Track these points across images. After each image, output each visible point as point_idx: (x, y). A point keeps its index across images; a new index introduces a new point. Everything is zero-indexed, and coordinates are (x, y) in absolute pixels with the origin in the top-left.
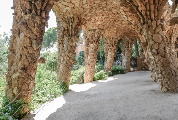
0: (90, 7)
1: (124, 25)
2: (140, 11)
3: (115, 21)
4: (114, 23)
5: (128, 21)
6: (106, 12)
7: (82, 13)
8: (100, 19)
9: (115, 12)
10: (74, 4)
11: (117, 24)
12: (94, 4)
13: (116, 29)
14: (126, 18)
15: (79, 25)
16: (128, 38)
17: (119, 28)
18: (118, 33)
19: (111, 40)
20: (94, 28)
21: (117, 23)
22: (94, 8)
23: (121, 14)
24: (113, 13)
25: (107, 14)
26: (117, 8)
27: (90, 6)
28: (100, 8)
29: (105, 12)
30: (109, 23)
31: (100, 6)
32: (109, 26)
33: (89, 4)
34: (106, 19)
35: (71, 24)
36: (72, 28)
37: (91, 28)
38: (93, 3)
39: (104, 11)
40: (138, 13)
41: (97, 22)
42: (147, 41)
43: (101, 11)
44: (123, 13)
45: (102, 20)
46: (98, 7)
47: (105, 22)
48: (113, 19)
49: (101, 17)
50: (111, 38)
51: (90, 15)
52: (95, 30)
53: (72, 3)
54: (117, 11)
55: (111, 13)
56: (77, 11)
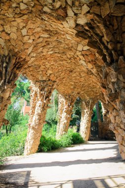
0: (34, 43)
1: (83, 79)
2: (106, 43)
3: (72, 71)
4: (70, 74)
5: (87, 69)
6: (59, 55)
7: (21, 50)
8: (52, 66)
9: (70, 55)
10: (9, 34)
11: (74, 77)
12: (39, 37)
13: (73, 83)
14: (85, 64)
15: (18, 68)
16: (88, 98)
17: (77, 83)
18: (76, 89)
19: (68, 97)
20: (44, 79)
21: (74, 75)
22: (40, 44)
23: (78, 58)
24: (68, 58)
25: (61, 59)
26: (73, 49)
27: (34, 40)
28: (49, 46)
29: (56, 55)
30: (64, 73)
31: (49, 44)
32: (64, 78)
33: (32, 38)
34: (60, 68)
35: (4, 65)
36: (6, 71)
37: (40, 78)
38: (37, 36)
39: (56, 53)
40: (102, 47)
41: (48, 71)
42: (116, 91)
43: (52, 52)
44: (81, 57)
45: (54, 67)
46: (45, 44)
47: (58, 72)
48: (69, 69)
49: (52, 63)
50: (66, 95)
51: (35, 55)
52: (45, 81)
53: (7, 33)
54: (73, 54)
55: (65, 57)
56: (13, 46)
